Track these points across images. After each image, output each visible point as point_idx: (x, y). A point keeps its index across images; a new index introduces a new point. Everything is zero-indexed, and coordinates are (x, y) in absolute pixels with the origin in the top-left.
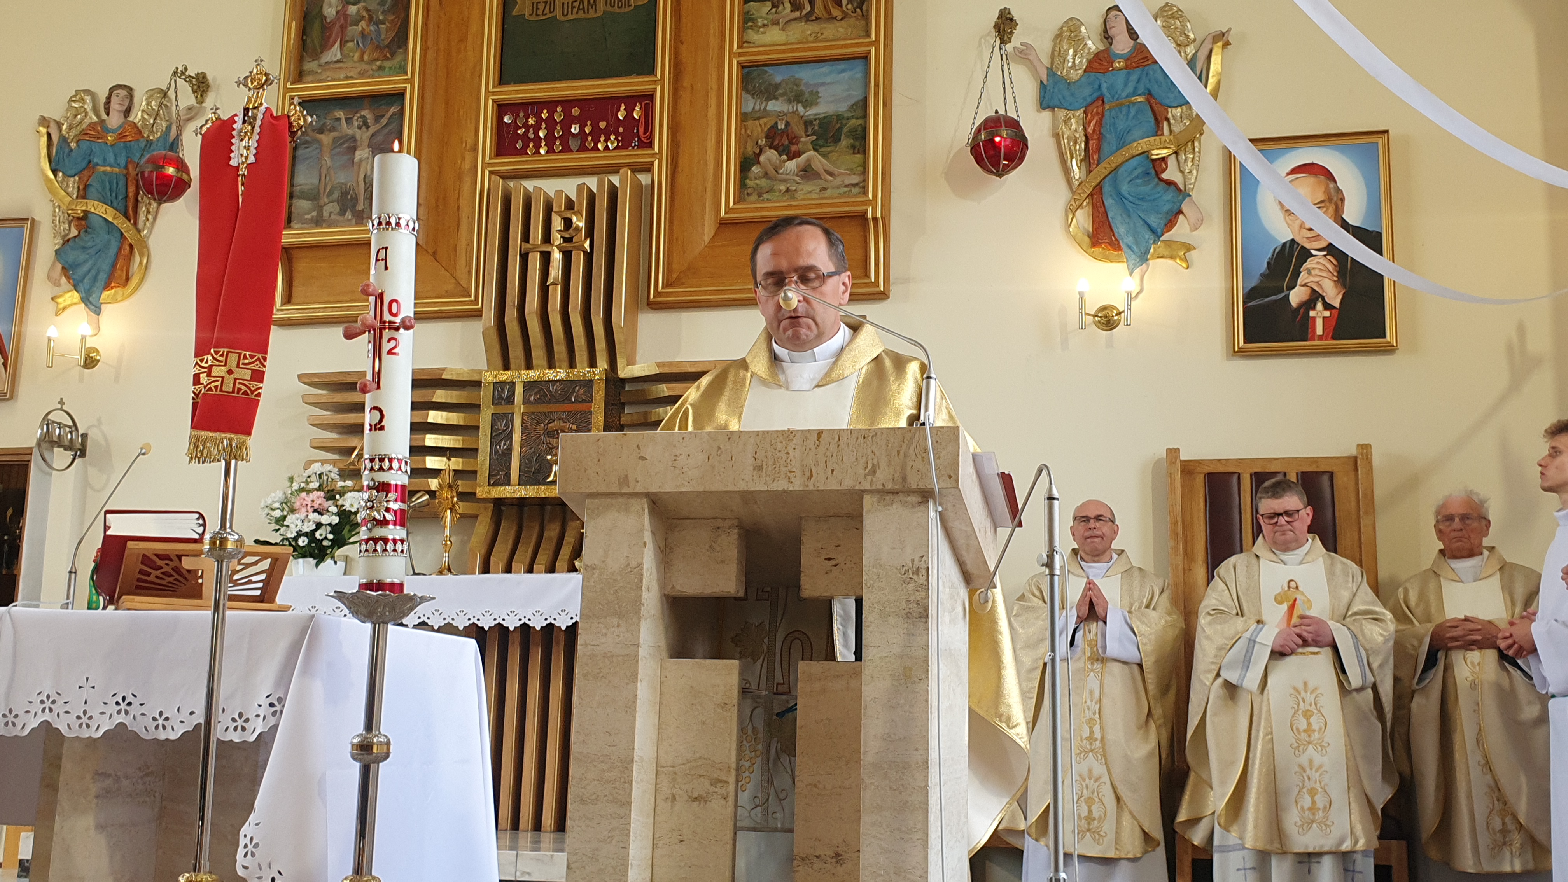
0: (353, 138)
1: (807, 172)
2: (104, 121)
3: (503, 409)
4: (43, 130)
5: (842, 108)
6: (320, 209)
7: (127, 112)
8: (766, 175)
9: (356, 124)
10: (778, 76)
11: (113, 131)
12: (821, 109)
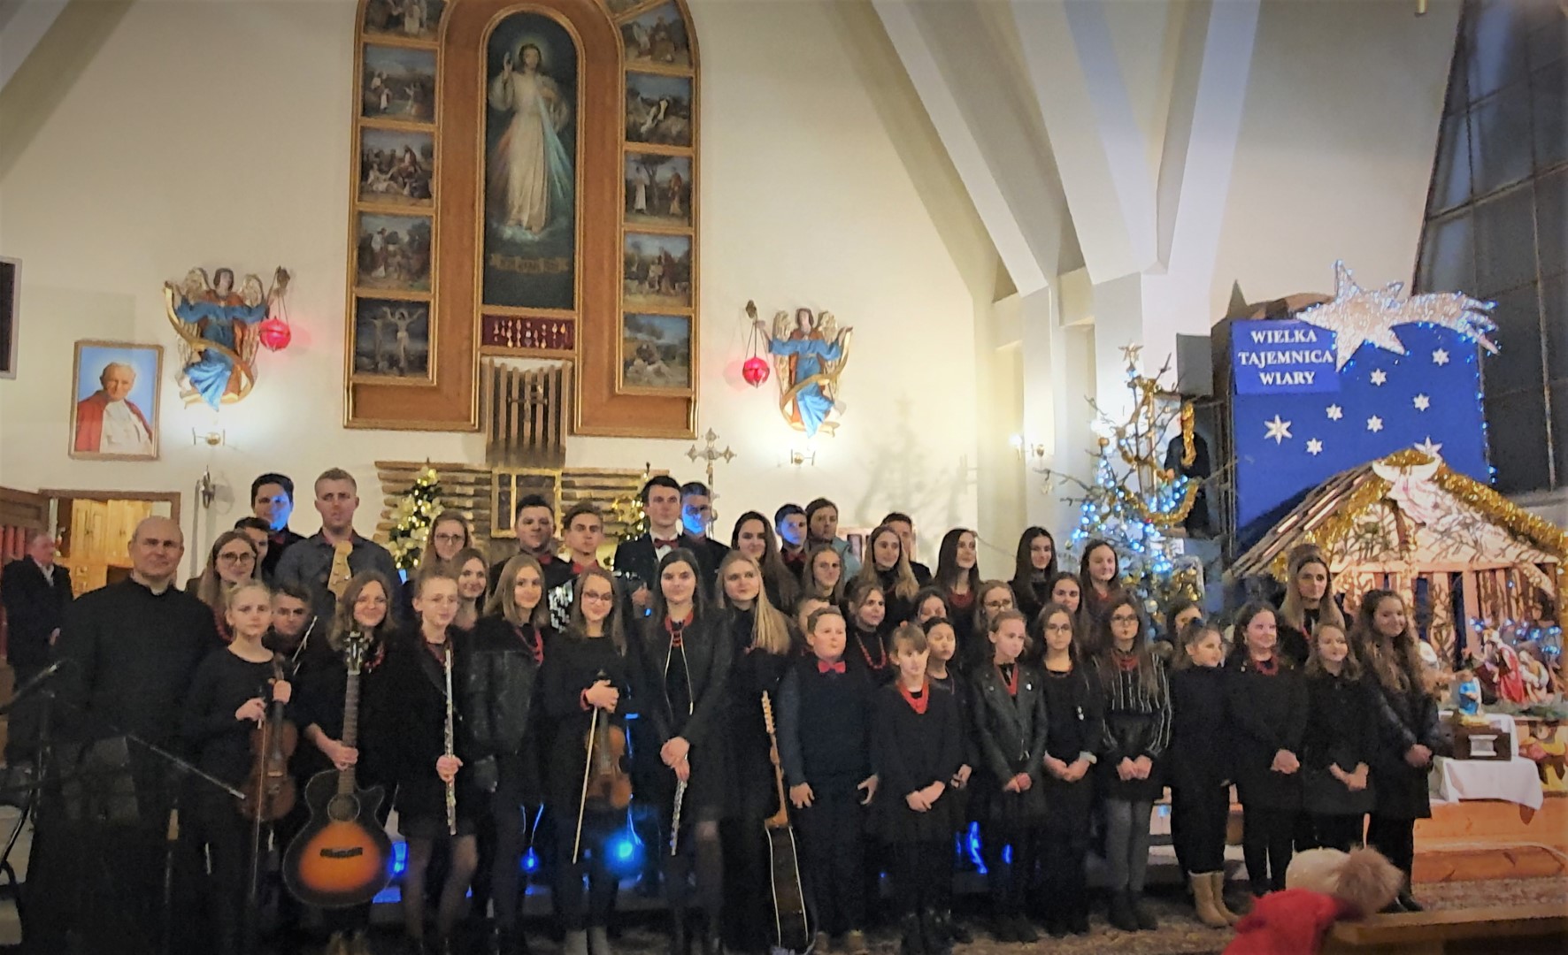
0: (396, 325)
1: (658, 373)
2: (215, 292)
3: (506, 489)
4: (169, 292)
5: (676, 342)
6: (377, 365)
7: (231, 287)
8: (637, 372)
9: (397, 315)
10: (643, 321)
11: (224, 299)
12: (666, 340)
